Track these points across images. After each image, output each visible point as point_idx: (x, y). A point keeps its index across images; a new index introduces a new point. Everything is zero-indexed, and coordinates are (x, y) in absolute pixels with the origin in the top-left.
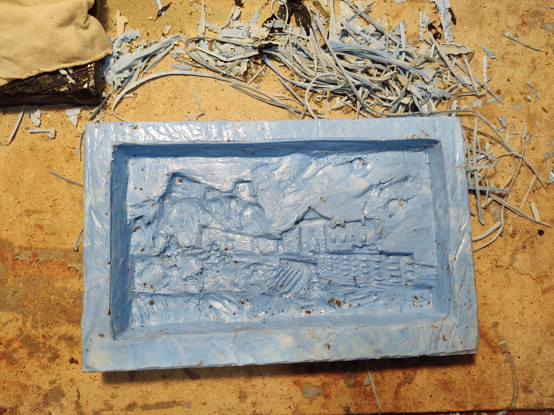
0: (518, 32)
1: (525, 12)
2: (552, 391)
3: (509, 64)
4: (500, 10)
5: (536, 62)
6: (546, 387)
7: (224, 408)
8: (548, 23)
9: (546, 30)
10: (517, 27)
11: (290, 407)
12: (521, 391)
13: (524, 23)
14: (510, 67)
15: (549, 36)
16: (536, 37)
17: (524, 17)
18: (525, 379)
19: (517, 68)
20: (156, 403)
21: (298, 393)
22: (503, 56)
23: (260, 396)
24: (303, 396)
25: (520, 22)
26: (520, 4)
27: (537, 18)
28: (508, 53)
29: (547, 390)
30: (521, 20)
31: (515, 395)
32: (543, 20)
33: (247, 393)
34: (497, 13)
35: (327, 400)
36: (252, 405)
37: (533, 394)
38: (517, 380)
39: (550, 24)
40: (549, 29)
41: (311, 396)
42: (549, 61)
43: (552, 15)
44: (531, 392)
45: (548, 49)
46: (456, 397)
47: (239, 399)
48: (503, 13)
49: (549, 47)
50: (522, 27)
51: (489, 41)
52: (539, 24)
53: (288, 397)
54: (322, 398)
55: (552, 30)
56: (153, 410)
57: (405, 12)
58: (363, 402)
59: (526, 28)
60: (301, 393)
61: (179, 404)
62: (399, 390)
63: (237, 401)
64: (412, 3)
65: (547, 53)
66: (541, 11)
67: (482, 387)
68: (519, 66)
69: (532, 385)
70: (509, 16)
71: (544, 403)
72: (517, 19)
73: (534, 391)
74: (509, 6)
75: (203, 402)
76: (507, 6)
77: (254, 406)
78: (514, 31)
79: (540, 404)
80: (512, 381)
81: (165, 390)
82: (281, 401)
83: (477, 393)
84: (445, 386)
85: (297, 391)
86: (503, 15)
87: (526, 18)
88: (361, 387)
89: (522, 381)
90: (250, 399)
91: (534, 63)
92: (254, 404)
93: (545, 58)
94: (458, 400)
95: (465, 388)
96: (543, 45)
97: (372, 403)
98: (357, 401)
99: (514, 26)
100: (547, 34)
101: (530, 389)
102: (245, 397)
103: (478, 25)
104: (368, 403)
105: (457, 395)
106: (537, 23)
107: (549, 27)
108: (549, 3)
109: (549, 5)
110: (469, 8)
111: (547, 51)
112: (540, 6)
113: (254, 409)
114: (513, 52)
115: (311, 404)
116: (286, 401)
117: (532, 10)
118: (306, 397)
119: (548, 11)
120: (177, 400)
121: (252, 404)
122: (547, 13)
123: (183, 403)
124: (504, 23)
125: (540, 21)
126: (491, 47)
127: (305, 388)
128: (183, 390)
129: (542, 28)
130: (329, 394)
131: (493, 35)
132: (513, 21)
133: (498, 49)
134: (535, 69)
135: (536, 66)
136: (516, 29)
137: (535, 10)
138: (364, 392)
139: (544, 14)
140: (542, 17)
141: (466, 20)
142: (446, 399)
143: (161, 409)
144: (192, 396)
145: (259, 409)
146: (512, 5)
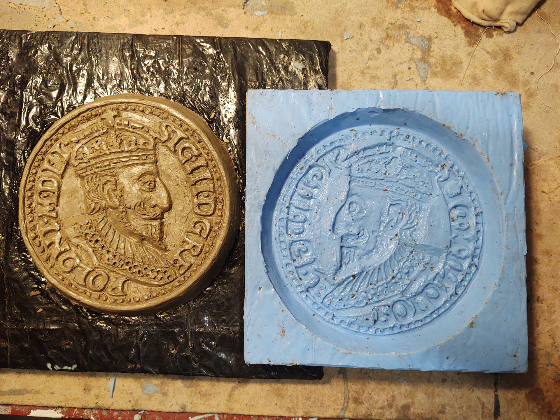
0: (381, 46)
1: (390, 25)
2: (382, 403)
3: (369, 79)
4: (364, 23)
5: (398, 77)
6: (376, 399)
7: (70, 398)
8: (414, 37)
9: (411, 44)
10: (380, 40)
11: (130, 401)
12: (351, 401)
13: (388, 37)
14: (370, 82)
15: (413, 51)
16: (399, 51)
17: (389, 30)
18: (357, 390)
19: (377, 83)
20: (10, 390)
21: (138, 389)
22: (363, 70)
23: (103, 390)
24: (143, 391)
25: (384, 35)
26: (385, 17)
27: (402, 32)
28: (368, 68)
29: (377, 402)
31: (346, 405)
32: (408, 34)
33: (92, 386)
34: (361, 26)
35: (165, 397)
36: (96, 397)
37: (363, 405)
38: (348, 391)
39: (416, 37)
40: (414, 43)
41: (150, 393)
42: (412, 77)
43: (418, 29)
44: (361, 403)
45: (411, 64)
46: (288, 403)
47: (84, 391)
48: (367, 26)
49: (412, 61)
50: (386, 41)
51: (350, 55)
52: (404, 37)
53: (129, 392)
54: (161, 395)
55: (417, 45)
56: (6, 396)
57: (265, 25)
58: (199, 401)
59: (390, 42)
60: (140, 390)
61: (29, 392)
62: (232, 393)
63: (82, 392)
64: (273, 15)
65: (409, 68)
66: (407, 24)
67: (314, 395)
68: (379, 81)
69: (363, 397)
70: (373, 29)
71: (373, 414)
72: (381, 32)
73: (364, 402)
74: (374, 19)
75: (51, 391)
76: (372, 19)
77: (97, 399)
78: (377, 45)
79: (369, 415)
80: (344, 392)
81: (18, 379)
82: (123, 395)
83: (308, 401)
84: (277, 392)
85: (137, 388)
86: (367, 28)
87: (390, 32)
88: (197, 388)
89: (352, 392)
90: (93, 393)
91: (395, 78)
92: (97, 397)
93: (407, 73)
94: (290, 406)
95: (297, 396)
96: (407, 60)
97: (206, 403)
98: (193, 401)
99: (378, 39)
100: (412, 48)
101: (360, 401)
102: (90, 390)
103: (340, 38)
104: (203, 403)
105: (288, 401)
106: (401, 37)
107: (413, 41)
108: (417, 16)
109: (416, 18)
110: (332, 20)
111: (410, 66)
112: (407, 19)
113: (97, 401)
114: (374, 67)
115: (150, 400)
116: (126, 395)
117: (398, 23)
118: (145, 394)
119: (414, 24)
120: (28, 388)
121: (95, 396)
122: (414, 26)
123: (33, 391)
124: (367, 36)
125: (405, 35)
126: (351, 61)
127: (145, 385)
128: (34, 380)
129: (407, 42)
130: (166, 393)
131: (355, 49)
132: (377, 35)
133: (358, 63)
134: (396, 84)
135: (397, 81)
136: (379, 43)
137: (401, 23)
138: (199, 393)
139: (410, 27)
140: (408, 31)
141: (327, 33)
142: (278, 404)
143: (13, 396)
144: (42, 386)
145: (101, 401)
146: (377, 18)
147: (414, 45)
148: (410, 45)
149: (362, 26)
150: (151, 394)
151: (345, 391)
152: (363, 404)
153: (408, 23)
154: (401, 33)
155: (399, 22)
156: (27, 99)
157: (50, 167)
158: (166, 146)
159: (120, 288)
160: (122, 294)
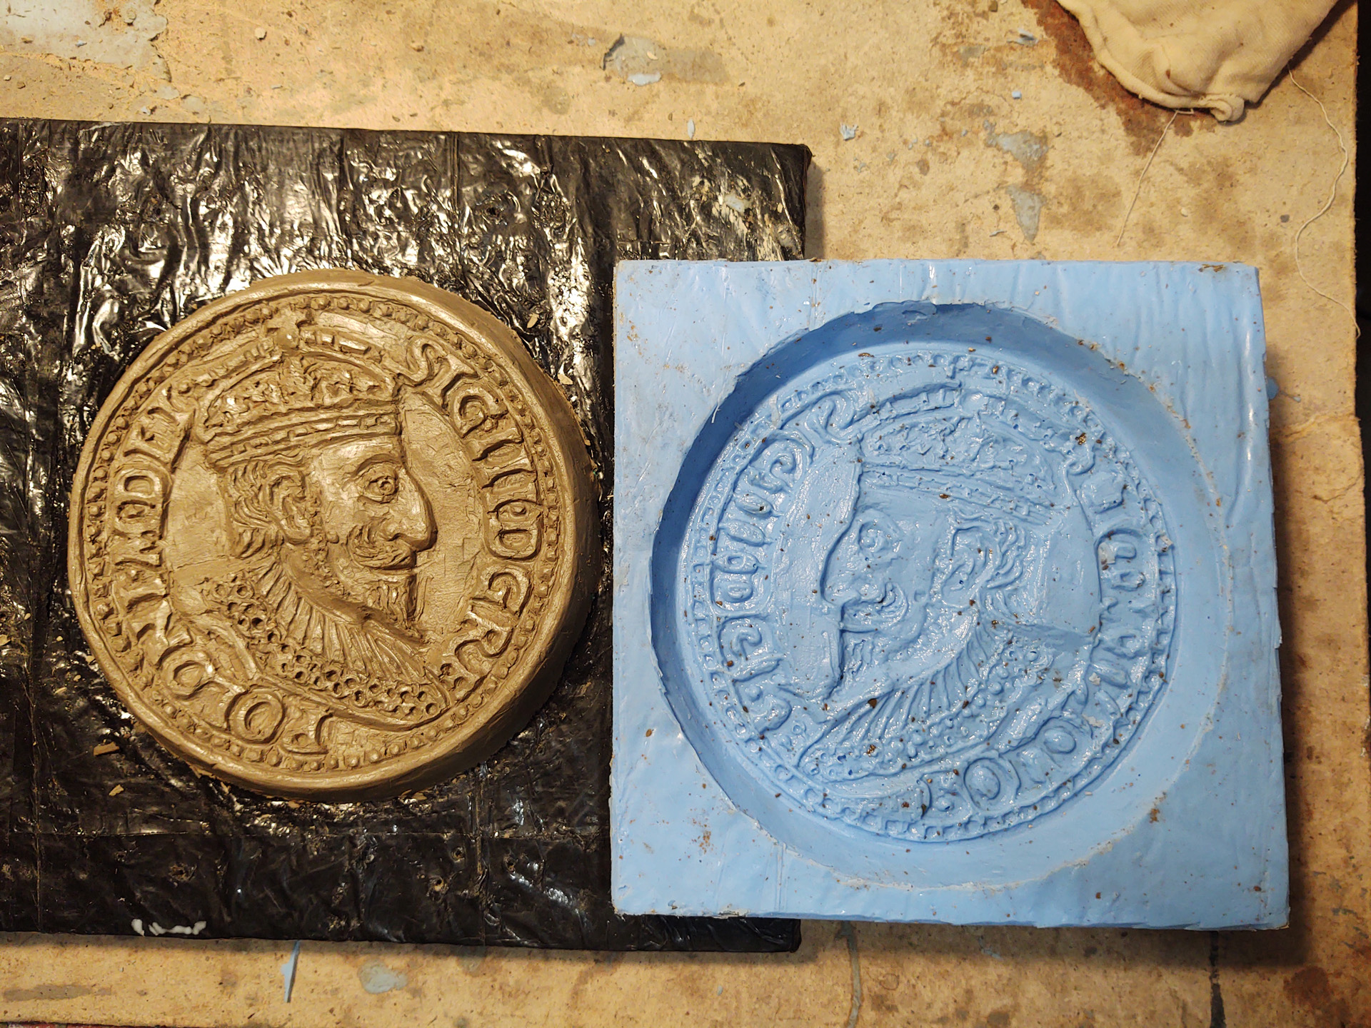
0: (930, 155)
1: (949, 107)
2: (941, 1010)
3: (900, 234)
4: (889, 101)
5: (969, 228)
6: (927, 1000)
7: (185, 1004)
8: (1005, 133)
9: (999, 150)
10: (927, 142)
11: (331, 1011)
12: (866, 1004)
13: (945, 133)
14: (903, 239)
15: (1004, 167)
16: (972, 167)
17: (947, 119)
18: (881, 978)
19: (920, 244)
20: (38, 987)
21: (351, 982)
22: (888, 212)
23: (265, 983)
24: (363, 986)
25: (937, 130)
26: (938, 87)
27: (978, 122)
28: (899, 207)
29: (929, 1006)
30: (938, 127)
31: (855, 1013)
32: (993, 126)
33: (239, 974)
34: (881, 109)
35: (418, 999)
36: (249, 1002)
37: (896, 1014)
38: (860, 979)
39: (1010, 135)
40: (1005, 148)
41: (381, 990)
42: (1002, 227)
43: (1015, 115)
44: (892, 1009)
45: (1000, 198)
46: (715, 1010)
47: (221, 988)
48: (896, 108)
49: (1002, 192)
50: (941, 144)
51: (856, 177)
52: (983, 135)
53: (329, 988)
54: (409, 996)
55: (1014, 152)
56: (29, 1002)
57: (654, 106)
58: (500, 1009)
59: (949, 145)
60: (358, 982)
61: (86, 991)
62: (581, 987)
63: (215, 990)
64: (674, 84)
65: (996, 207)
66: (990, 104)
67: (777, 991)
68: (925, 238)
69: (896, 994)
70: (909, 116)
72: (929, 124)
73: (900, 1007)
74: (911, 92)
75: (140, 988)
76: (907, 91)
77: (251, 1005)
78: (919, 152)
80: (850, 982)
81: (59, 959)
82: (314, 996)
83: (764, 1006)
84: (690, 984)
85: (350, 978)
86: (894, 113)
87: (951, 122)
88: (496, 976)
89: (870, 983)
90: (242, 991)
91: (963, 231)
92: (252, 1000)
93: (991, 217)
94: (719, 1019)
95: (738, 992)
96: (990, 187)
97: (518, 1013)
98: (484, 1008)
99: (921, 139)
100: (1002, 161)
101: (889, 1003)
102: (234, 984)
103: (832, 138)
104: (509, 1013)
105: (716, 1005)
106: (976, 133)
107: (1005, 142)
108: (1012, 86)
109: (1009, 89)
110: (812, 95)
111: (998, 202)
112: (988, 92)
113: (251, 1011)
114: (913, 204)
115: (381, 1007)
116: (323, 997)
117: (967, 101)
118: (368, 992)
119: (1006, 104)
120: (84, 983)
121: (247, 998)
122: (1005, 109)
123: (96, 989)
124: (895, 132)
125: (986, 129)
126: (859, 190)
127: (368, 970)
128: (99, 960)
129: (989, 146)
130: (421, 989)
131: (868, 162)
132: (919, 129)
133: (876, 196)
134: (966, 245)
135: (967, 238)
136: (924, 149)
137: (975, 102)
138: (501, 988)
139: (996, 111)
140: (992, 119)
141: (802, 125)
142: (691, 1012)
143: (46, 1001)
144: (118, 976)
145: (261, 1012)
146: (918, 89)
147: (1008, 152)
148: (996, 152)
149: (883, 109)
150: (383, 992)
151: (852, 979)
152: (897, 1011)
153: (991, 101)
154: (976, 124)
155: (971, 100)
156: (90, 282)
157: (144, 446)
158: (424, 394)
159: (312, 734)
160: (315, 748)
